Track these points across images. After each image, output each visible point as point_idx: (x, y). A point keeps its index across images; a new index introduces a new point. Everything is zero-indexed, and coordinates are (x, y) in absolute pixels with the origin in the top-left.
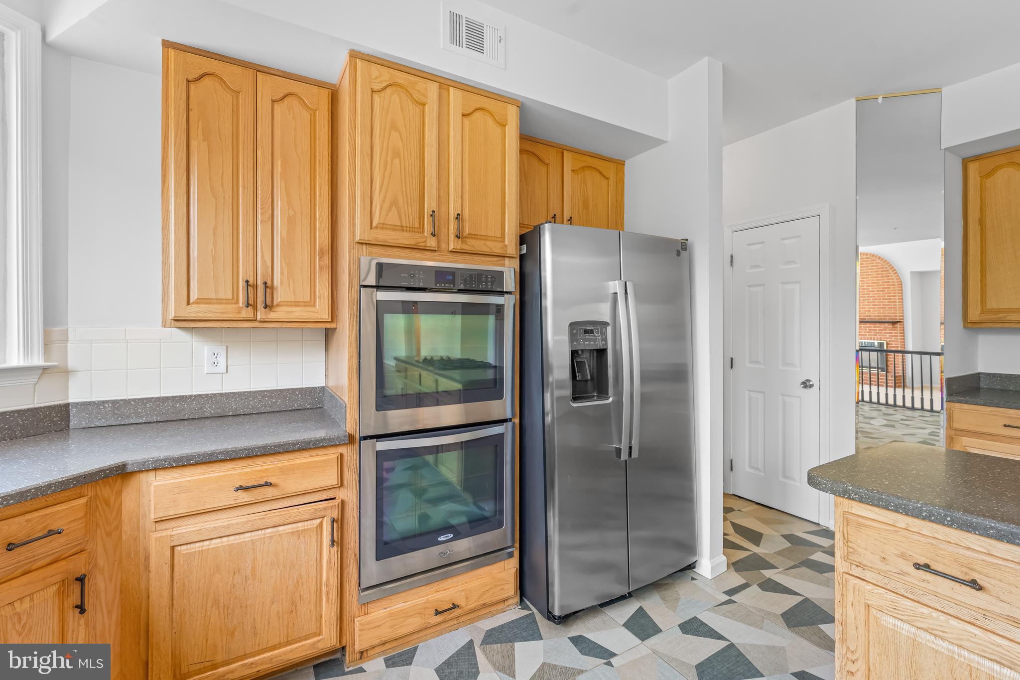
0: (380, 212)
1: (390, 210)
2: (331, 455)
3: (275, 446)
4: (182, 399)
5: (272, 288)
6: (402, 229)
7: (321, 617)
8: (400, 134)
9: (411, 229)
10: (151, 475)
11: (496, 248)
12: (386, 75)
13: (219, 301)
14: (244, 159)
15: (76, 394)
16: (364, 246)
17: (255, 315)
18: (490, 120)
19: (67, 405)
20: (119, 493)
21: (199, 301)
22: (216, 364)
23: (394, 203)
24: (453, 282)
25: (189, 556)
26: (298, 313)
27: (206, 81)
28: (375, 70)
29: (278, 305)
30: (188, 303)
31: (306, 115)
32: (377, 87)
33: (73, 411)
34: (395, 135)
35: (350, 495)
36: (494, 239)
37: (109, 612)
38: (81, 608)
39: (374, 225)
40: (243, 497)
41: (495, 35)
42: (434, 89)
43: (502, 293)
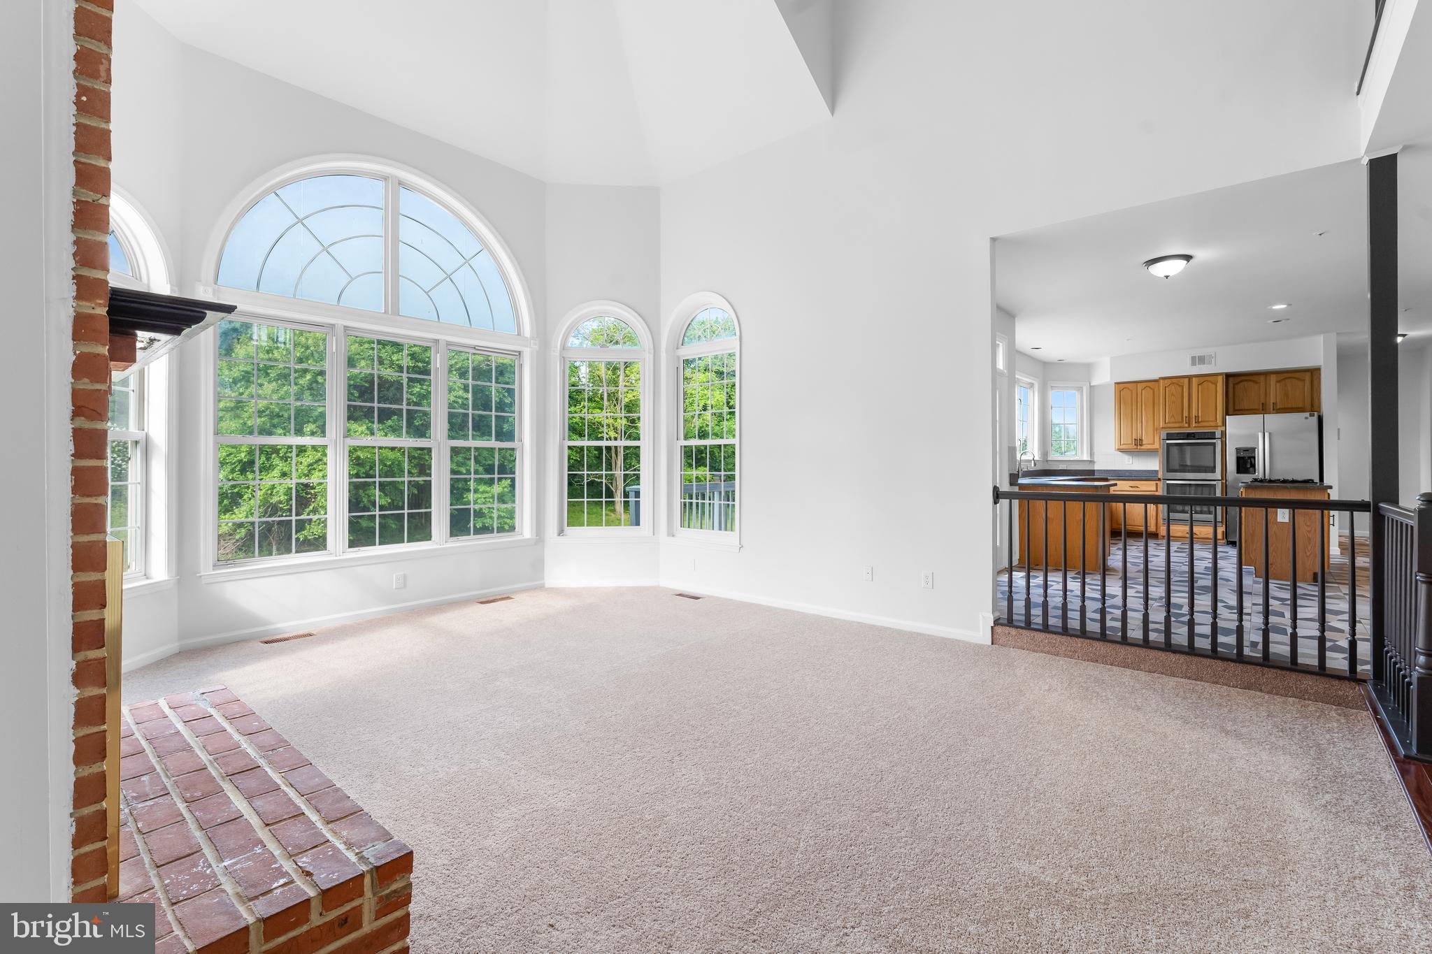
0: (1168, 419)
1: (1171, 418)
2: (1155, 482)
3: (1138, 478)
5: (1142, 440)
6: (1175, 422)
8: (1174, 396)
9: (1179, 422)
11: (1213, 424)
12: (1169, 381)
13: (1128, 444)
14: (1134, 407)
15: (1096, 468)
16: (1164, 428)
17: (1137, 448)
18: (1210, 384)
19: (1094, 470)
21: (1123, 444)
23: (1173, 416)
24: (1194, 437)
26: (1149, 447)
27: (1125, 390)
28: (1166, 381)
29: (1144, 445)
30: (1120, 445)
31: (1152, 391)
32: (1166, 384)
36: (1212, 421)
39: (1166, 422)
40: (1131, 489)
41: (1210, 357)
42: (1187, 380)
43: (1215, 439)
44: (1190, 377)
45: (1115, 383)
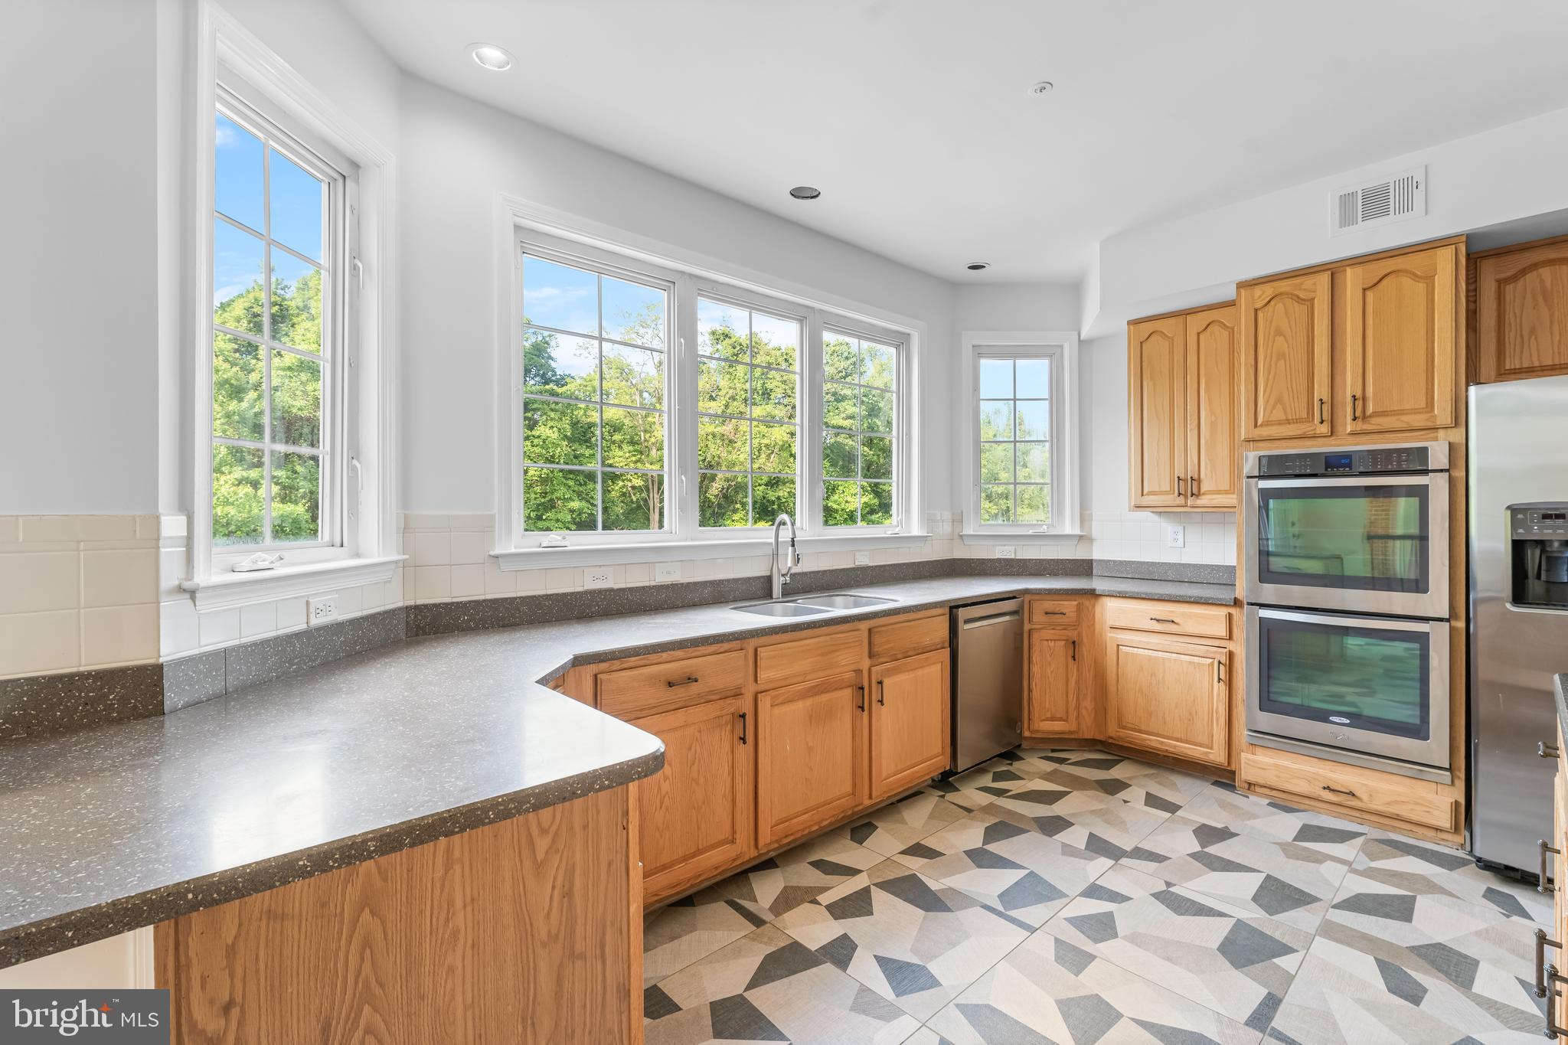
0: (1264, 412)
1: (1274, 407)
2: (1222, 612)
3: (1177, 596)
4: (1153, 564)
5: (1199, 481)
6: (1288, 422)
7: (1213, 736)
8: (1285, 337)
9: (1299, 421)
10: (1108, 599)
11: (1419, 421)
12: (1268, 290)
13: (1162, 493)
14: (1178, 386)
15: (1097, 554)
16: (1251, 443)
17: (1186, 502)
18: (1407, 282)
19: (1092, 560)
20: (1094, 606)
21: (1150, 493)
22: (1176, 540)
23: (1280, 400)
24: (1349, 465)
25: (1126, 653)
27: (1153, 338)
29: (1203, 494)
30: (1142, 495)
31: (1226, 334)
32: (1258, 306)
33: (1094, 564)
34: (1280, 339)
35: (1238, 648)
36: (1415, 411)
37: (1089, 671)
38: (1074, 658)
39: (1259, 423)
40: (1158, 627)
41: (1408, 185)
42: (1324, 278)
43: (1425, 472)
44: (1334, 270)
45: (1130, 323)
